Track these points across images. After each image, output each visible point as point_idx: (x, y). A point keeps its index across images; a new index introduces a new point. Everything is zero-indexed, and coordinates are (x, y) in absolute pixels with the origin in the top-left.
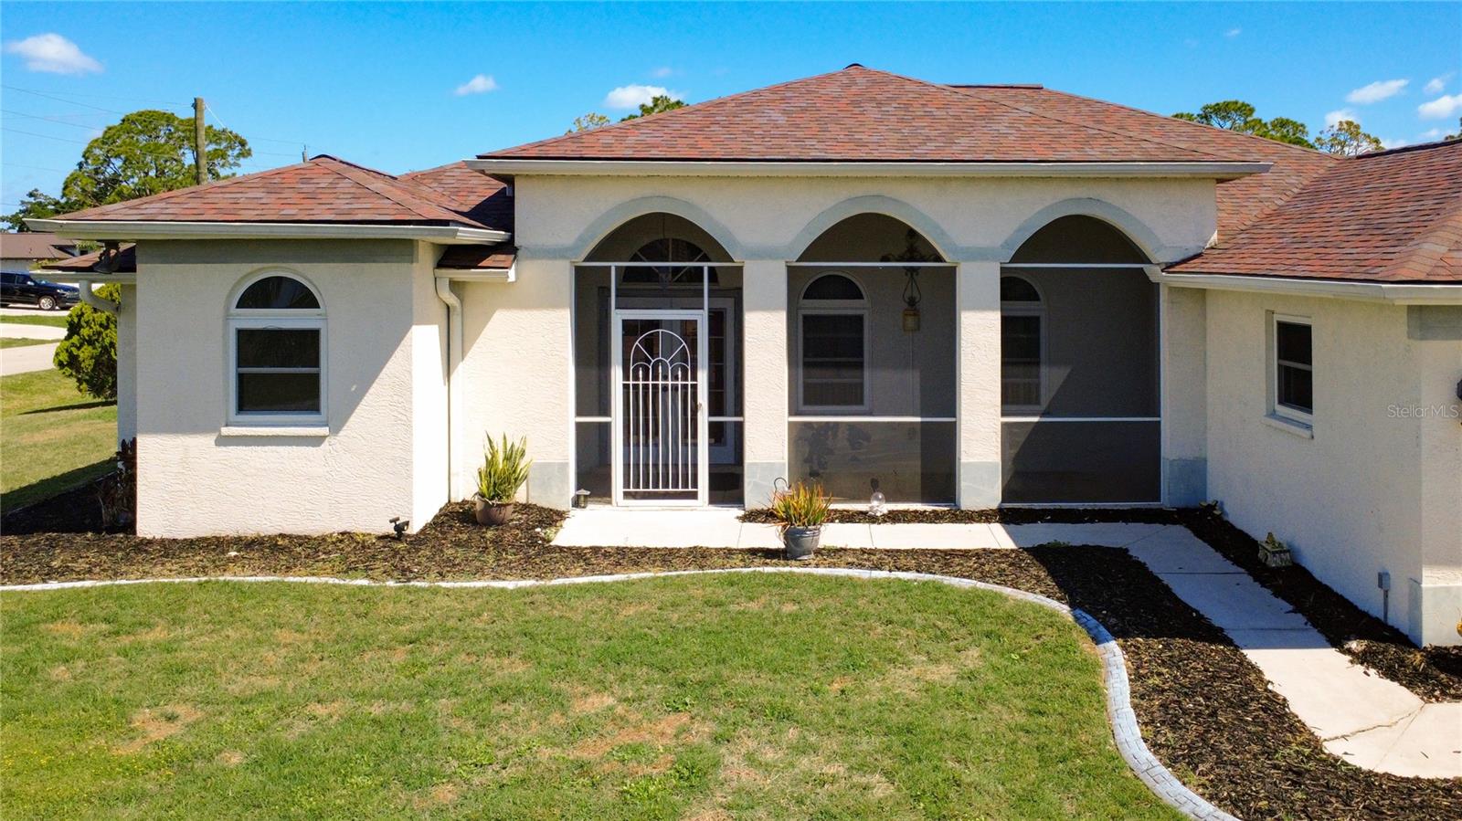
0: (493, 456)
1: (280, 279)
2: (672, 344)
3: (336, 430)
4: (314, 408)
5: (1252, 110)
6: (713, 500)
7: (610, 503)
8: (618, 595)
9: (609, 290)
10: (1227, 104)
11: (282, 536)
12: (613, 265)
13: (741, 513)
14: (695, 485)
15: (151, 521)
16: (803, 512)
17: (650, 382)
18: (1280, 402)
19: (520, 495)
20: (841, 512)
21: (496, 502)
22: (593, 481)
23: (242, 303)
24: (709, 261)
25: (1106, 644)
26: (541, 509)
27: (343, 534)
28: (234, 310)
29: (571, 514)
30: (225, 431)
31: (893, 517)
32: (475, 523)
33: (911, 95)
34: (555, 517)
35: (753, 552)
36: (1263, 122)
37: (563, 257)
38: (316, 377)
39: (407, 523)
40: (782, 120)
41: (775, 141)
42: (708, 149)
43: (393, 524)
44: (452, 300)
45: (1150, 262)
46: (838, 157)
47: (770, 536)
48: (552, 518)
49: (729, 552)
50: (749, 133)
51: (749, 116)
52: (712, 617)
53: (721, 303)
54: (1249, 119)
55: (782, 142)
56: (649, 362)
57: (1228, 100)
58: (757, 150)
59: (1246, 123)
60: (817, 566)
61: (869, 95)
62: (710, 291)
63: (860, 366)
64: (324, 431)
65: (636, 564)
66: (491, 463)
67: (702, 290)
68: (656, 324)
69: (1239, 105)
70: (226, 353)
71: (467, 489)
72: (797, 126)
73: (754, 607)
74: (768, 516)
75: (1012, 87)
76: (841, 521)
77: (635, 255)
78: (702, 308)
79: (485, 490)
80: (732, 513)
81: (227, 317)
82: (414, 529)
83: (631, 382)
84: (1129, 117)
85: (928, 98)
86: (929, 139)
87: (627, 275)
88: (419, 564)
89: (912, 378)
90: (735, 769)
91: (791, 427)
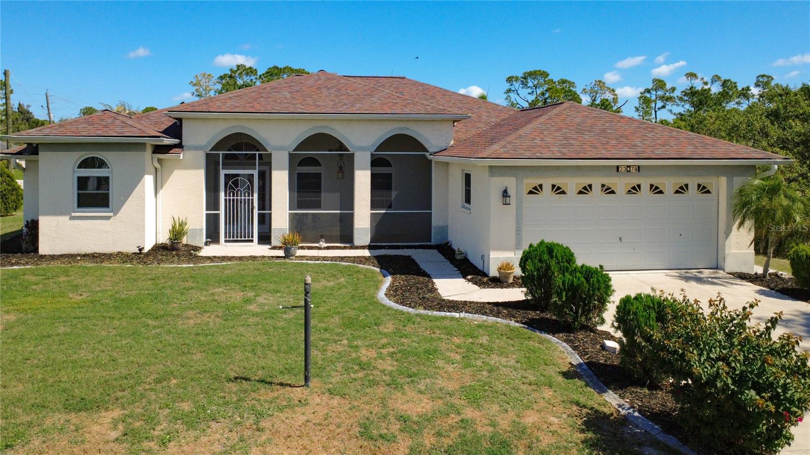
0: (175, 225)
1: (94, 158)
2: (245, 183)
3: (115, 214)
4: (107, 205)
5: (548, 75)
6: (259, 243)
7: (219, 244)
8: (224, 268)
9: (219, 163)
10: (535, 72)
11: (96, 253)
12: (221, 153)
13: (270, 247)
14: (252, 237)
15: (45, 247)
16: (291, 241)
17: (235, 198)
18: (466, 202)
19: (184, 241)
20: (308, 247)
21: (176, 241)
23: (80, 167)
24: (259, 151)
25: (387, 277)
26: (192, 246)
27: (119, 252)
28: (76, 169)
29: (204, 248)
30: (73, 214)
31: (328, 248)
32: (168, 250)
33: (342, 85)
34: (198, 248)
35: (272, 257)
36: (554, 81)
37: (201, 150)
38: (107, 195)
39: (143, 248)
40: (288, 96)
41: (285, 105)
42: (258, 108)
43: (138, 248)
44: (157, 166)
45: (428, 152)
46: (308, 112)
47: (281, 253)
48: (197, 249)
49: (263, 258)
50: (275, 101)
51: (276, 94)
53: (264, 168)
54: (546, 79)
55: (288, 105)
56: (235, 190)
57: (536, 69)
58: (277, 108)
59: (545, 81)
60: (295, 260)
61: (325, 85)
62: (259, 163)
64: (111, 214)
65: (230, 260)
66: (173, 227)
67: (256, 163)
68: (238, 175)
69: (541, 72)
70: (73, 185)
72: (294, 98)
74: (280, 248)
75: (392, 78)
76: (308, 249)
77: (229, 149)
78: (256, 169)
79: (172, 237)
80: (267, 247)
81: (74, 172)
82: (146, 250)
83: (228, 198)
84: (438, 91)
85: (348, 86)
86: (345, 104)
87: (226, 157)
88: (149, 260)
89: (337, 196)
91: (290, 214)
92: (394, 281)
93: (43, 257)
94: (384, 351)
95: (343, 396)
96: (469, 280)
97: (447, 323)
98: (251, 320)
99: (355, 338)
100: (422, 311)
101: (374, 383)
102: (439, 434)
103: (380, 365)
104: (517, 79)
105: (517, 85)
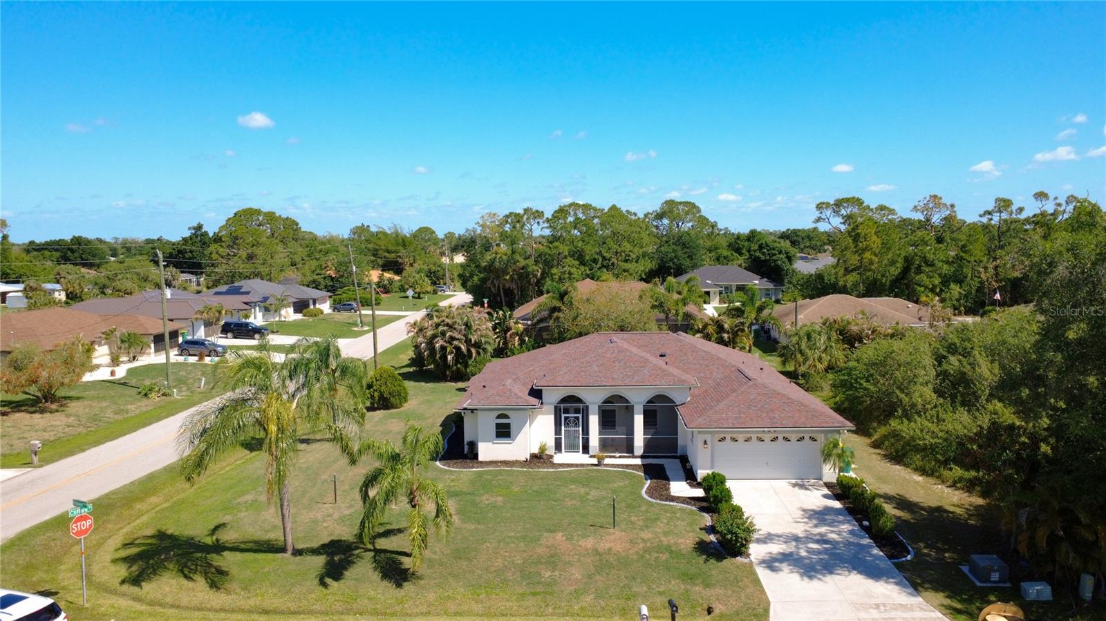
0: (541, 443)
1: (502, 413)
2: (574, 421)
3: (514, 441)
4: (510, 437)
6: (583, 453)
7: (564, 453)
8: (570, 472)
9: (561, 410)
10: (848, 199)
12: (562, 405)
13: (589, 455)
14: (579, 450)
15: (481, 458)
17: (570, 429)
19: (546, 452)
20: (609, 456)
21: (542, 453)
22: (558, 447)
23: (496, 419)
24: (582, 404)
25: (648, 481)
26: (550, 455)
27: (516, 460)
29: (557, 457)
30: (494, 441)
31: (620, 457)
32: (538, 457)
35: (592, 465)
37: (552, 404)
38: (510, 432)
43: (526, 459)
45: (675, 404)
46: (607, 385)
47: (595, 461)
48: (553, 456)
49: (588, 465)
52: (586, 476)
53: (585, 413)
56: (570, 424)
60: (605, 467)
62: (582, 410)
63: (615, 426)
64: (512, 441)
66: (540, 446)
68: (571, 417)
70: (494, 427)
71: (536, 451)
73: (593, 475)
74: (595, 457)
76: (609, 458)
77: (567, 403)
78: (580, 414)
79: (539, 451)
80: (587, 456)
81: (493, 421)
83: (566, 429)
87: (565, 407)
89: (625, 428)
90: (592, 493)
91: (599, 438)
92: (651, 482)
93: (481, 462)
94: (640, 518)
95: (625, 532)
96: (688, 483)
97: (667, 508)
98: (591, 503)
99: (630, 512)
100: (659, 501)
101: (635, 529)
102: (652, 543)
103: (638, 523)
104: (828, 205)
105: (829, 212)
